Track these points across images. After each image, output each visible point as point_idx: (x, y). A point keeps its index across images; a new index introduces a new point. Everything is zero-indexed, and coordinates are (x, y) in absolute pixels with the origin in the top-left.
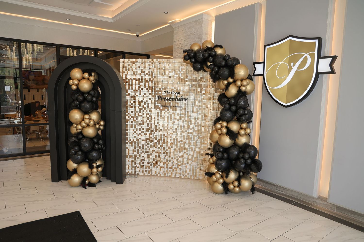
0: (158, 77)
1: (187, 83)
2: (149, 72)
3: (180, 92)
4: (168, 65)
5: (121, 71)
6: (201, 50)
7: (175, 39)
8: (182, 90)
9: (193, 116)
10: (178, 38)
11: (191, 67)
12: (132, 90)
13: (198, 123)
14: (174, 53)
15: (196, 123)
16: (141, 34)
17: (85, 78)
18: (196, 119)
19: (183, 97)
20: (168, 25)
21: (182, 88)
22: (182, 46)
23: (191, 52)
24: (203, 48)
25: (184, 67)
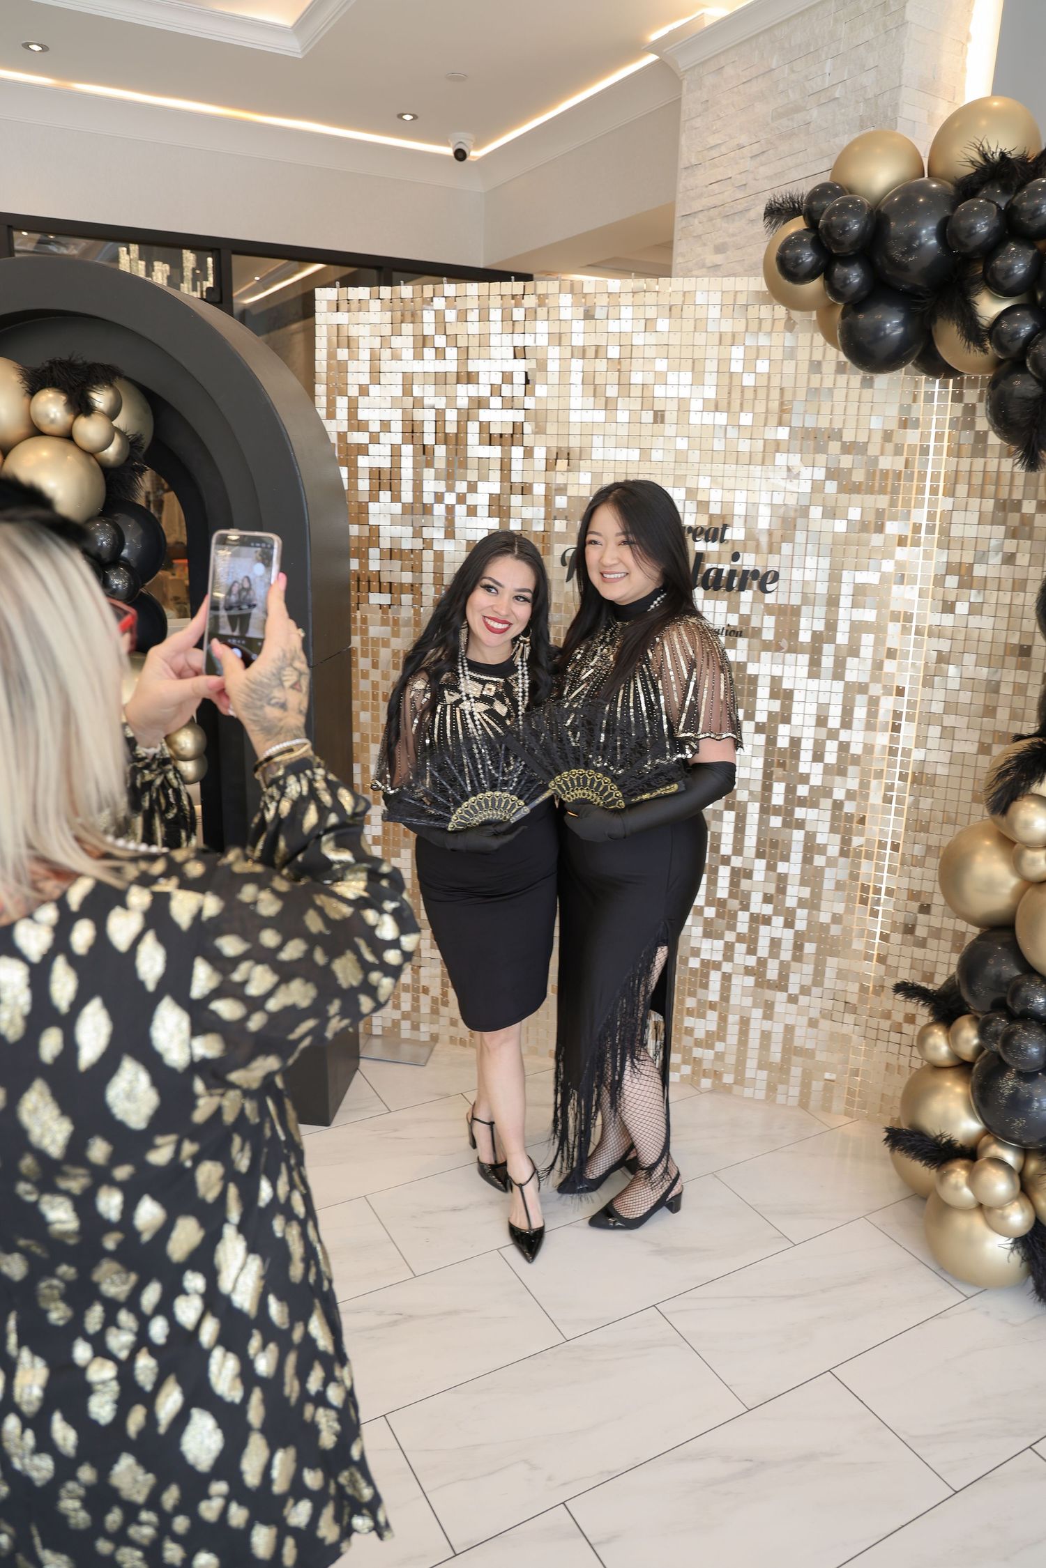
0: (574, 417)
1: (781, 459)
2: (508, 378)
3: (725, 527)
4: (649, 325)
5: (324, 376)
6: (922, 189)
7: (688, 151)
8: (739, 510)
9: (812, 697)
10: (712, 140)
11: (819, 339)
12: (397, 508)
13: (844, 747)
14: (680, 247)
15: (831, 747)
16: (479, 145)
17: (46, 429)
18: (834, 723)
19: (748, 562)
20: (652, 58)
21: (740, 496)
22: (739, 195)
23: (843, 208)
24: (939, 168)
25: (763, 340)
